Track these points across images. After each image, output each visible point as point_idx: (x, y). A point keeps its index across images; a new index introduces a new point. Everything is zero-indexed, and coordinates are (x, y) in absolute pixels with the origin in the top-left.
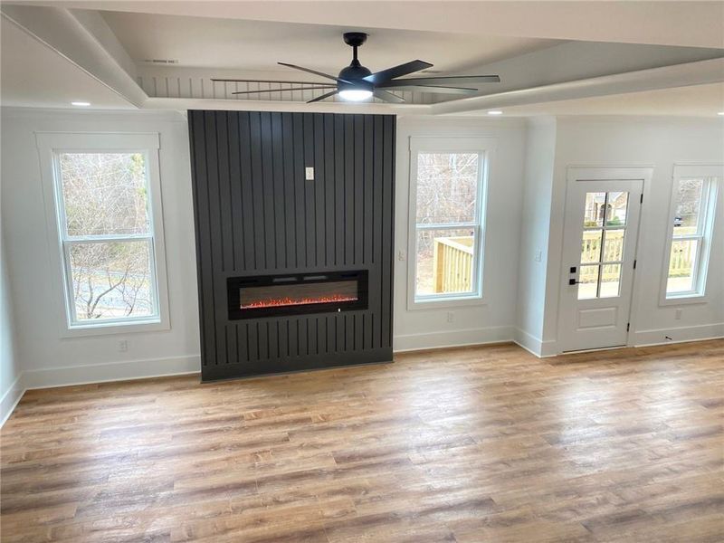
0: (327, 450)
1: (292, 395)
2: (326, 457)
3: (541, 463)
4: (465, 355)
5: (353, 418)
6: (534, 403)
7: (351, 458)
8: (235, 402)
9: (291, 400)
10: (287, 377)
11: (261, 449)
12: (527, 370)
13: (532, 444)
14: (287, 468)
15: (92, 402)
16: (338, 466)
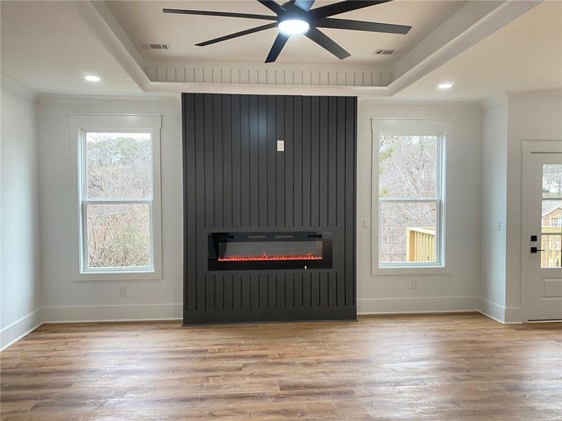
0: (276, 380)
1: (257, 338)
2: (273, 384)
3: (496, 405)
4: (427, 320)
5: (307, 358)
6: (493, 357)
7: (296, 387)
8: (205, 340)
9: (255, 341)
10: (257, 326)
11: (213, 374)
12: (488, 332)
13: (487, 389)
14: (232, 390)
15: (88, 334)
16: (280, 392)
